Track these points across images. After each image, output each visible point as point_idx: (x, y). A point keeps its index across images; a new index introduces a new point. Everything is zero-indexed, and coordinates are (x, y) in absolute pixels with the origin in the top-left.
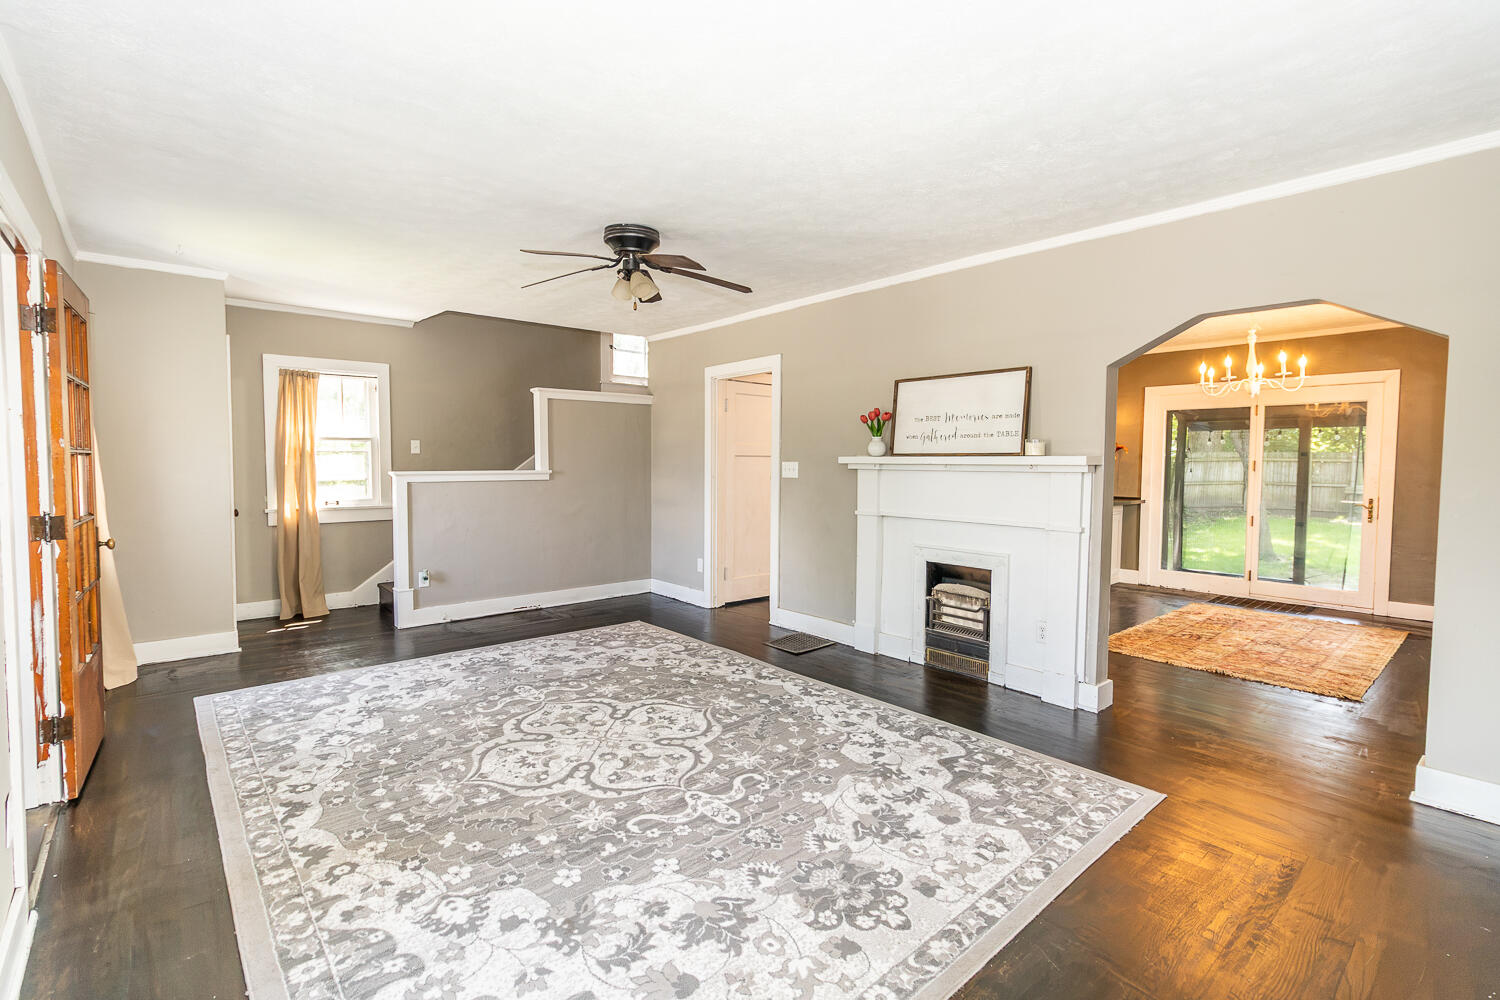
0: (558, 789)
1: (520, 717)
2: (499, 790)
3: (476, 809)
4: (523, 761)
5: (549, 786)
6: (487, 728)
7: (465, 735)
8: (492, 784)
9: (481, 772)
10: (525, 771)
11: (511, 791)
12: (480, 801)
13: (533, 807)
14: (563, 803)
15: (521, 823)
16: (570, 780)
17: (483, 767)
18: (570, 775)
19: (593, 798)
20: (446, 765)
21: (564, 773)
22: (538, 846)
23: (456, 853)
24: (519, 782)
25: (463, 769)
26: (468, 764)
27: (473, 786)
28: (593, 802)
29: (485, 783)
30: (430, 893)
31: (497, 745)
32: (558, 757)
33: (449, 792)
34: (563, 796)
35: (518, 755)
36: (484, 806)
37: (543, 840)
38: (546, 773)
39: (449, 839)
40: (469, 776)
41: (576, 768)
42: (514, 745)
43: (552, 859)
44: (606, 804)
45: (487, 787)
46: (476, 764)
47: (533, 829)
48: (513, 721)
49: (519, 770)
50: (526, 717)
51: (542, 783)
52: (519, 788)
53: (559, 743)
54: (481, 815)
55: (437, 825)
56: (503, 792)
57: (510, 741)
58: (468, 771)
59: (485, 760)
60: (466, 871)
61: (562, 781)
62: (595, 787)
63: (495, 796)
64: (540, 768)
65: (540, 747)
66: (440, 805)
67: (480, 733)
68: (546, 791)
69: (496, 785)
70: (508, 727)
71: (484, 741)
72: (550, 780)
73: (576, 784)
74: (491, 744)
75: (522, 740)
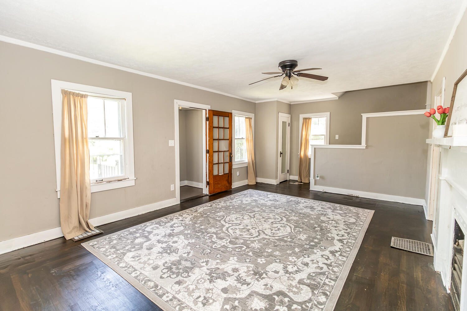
3: (213, 219)
11: (223, 220)
18: (233, 224)
24: (227, 220)
33: (220, 215)
41: (237, 224)
43: (194, 229)
55: (207, 217)
58: (230, 214)
61: (230, 224)
62: (228, 227)
63: (220, 219)
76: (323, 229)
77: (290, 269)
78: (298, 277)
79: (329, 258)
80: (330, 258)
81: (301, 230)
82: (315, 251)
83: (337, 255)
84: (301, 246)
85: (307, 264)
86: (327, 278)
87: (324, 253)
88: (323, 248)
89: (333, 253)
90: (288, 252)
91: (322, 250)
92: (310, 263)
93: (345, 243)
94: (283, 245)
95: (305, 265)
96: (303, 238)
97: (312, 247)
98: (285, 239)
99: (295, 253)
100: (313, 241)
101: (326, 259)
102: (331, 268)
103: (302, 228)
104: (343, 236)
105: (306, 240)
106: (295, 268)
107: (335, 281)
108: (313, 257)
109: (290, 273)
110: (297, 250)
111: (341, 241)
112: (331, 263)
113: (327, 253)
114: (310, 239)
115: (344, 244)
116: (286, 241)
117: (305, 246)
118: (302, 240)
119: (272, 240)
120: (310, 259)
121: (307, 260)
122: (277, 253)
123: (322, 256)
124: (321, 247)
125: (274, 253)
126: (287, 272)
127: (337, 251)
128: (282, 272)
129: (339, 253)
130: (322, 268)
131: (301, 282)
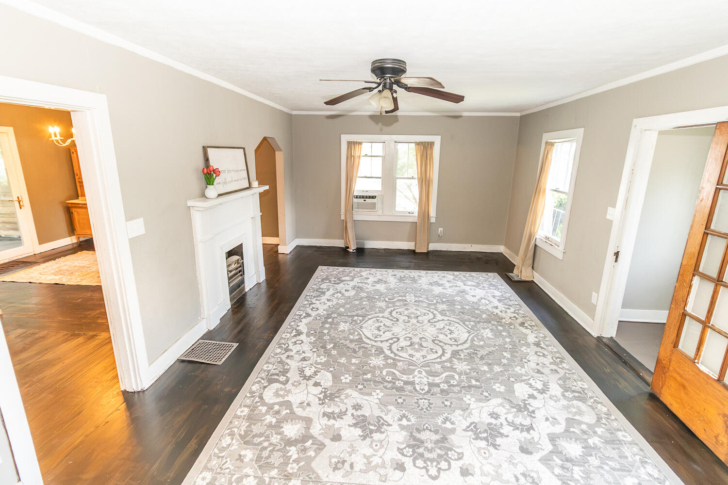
0: (446, 318)
1: (439, 360)
2: (465, 324)
3: (474, 321)
4: (451, 332)
5: (448, 320)
6: (458, 359)
7: (471, 357)
8: (467, 328)
9: (469, 334)
10: (452, 328)
11: (461, 323)
12: (472, 323)
13: (457, 316)
14: (448, 313)
15: (463, 313)
16: (440, 319)
17: (467, 336)
18: (439, 321)
19: (438, 312)
20: (482, 343)
21: (440, 322)
22: (461, 306)
23: (483, 312)
24: (457, 325)
25: (475, 338)
26: (473, 340)
27: (473, 330)
28: (439, 310)
29: (468, 329)
30: (491, 306)
31: (457, 345)
32: (438, 329)
33: (482, 331)
34: (446, 316)
35: (452, 336)
36: (472, 321)
37: (459, 307)
38: (446, 325)
39: (484, 316)
40: (474, 334)
41: (435, 322)
42: (451, 343)
43: (459, 302)
44: (436, 309)
45: (468, 327)
46: (470, 338)
47: (460, 310)
48: (444, 358)
49: (455, 330)
50: (435, 359)
51: (449, 322)
52: (458, 323)
53: (432, 336)
54: (473, 319)
55: (488, 321)
56: (464, 324)
57: (451, 345)
58: (473, 337)
59: (466, 339)
60: (481, 307)
61: (443, 320)
62: (434, 315)
63: (467, 323)
64: (447, 327)
65: (441, 337)
66: (485, 327)
67: (462, 356)
68: (450, 319)
69: (465, 327)
70: (448, 356)
71: (462, 350)
72: (446, 322)
73: (439, 317)
74: (460, 347)
75: (445, 344)
76: (322, 347)
77: (340, 295)
78: (331, 292)
79: (312, 310)
80: (310, 310)
81: (351, 337)
82: (325, 312)
83: (304, 315)
84: (340, 315)
85: (328, 300)
86: (312, 295)
87: (316, 313)
88: (318, 318)
89: (308, 315)
90: (349, 306)
91: (319, 315)
92: (326, 302)
93: (294, 331)
94: (357, 310)
95: (330, 300)
96: (342, 324)
97: (328, 316)
98: (361, 318)
99: (343, 306)
100: (331, 323)
101: (313, 308)
102: (310, 302)
103: (352, 341)
104: (295, 343)
105: (338, 324)
106: (336, 296)
107: (307, 296)
108: (326, 307)
109: (338, 292)
110: (342, 310)
111: (299, 333)
112: (309, 306)
113: (314, 314)
114: (334, 325)
115: (296, 329)
116: (358, 315)
117: (336, 315)
118: (343, 322)
119: (372, 313)
120: (328, 305)
121: (330, 303)
122: (357, 302)
123: (318, 309)
124: (320, 318)
125: (359, 302)
126: (340, 292)
127: (305, 317)
128: (343, 291)
129: (302, 317)
130: (316, 300)
131: (328, 290)
